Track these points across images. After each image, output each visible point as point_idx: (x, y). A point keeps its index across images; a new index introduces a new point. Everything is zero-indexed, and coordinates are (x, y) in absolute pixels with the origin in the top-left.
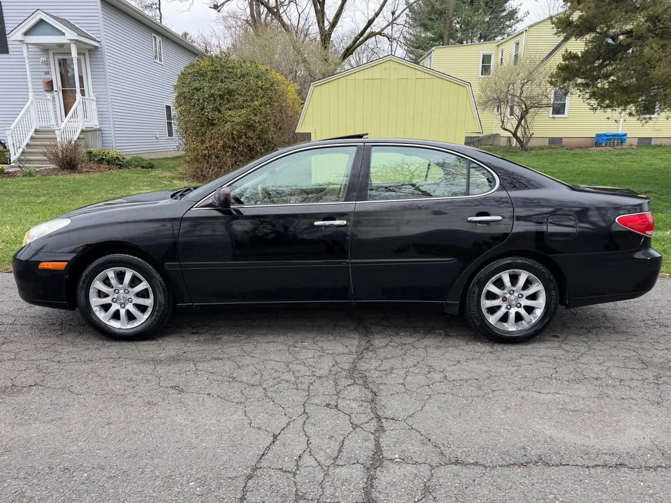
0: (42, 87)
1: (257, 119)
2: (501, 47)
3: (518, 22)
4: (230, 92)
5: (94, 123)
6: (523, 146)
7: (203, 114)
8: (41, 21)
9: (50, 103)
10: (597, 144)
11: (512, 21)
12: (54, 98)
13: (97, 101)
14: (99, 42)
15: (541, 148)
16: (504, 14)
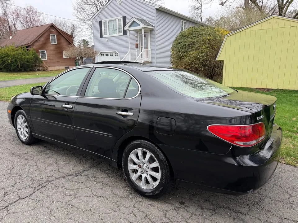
0: (134, 46)
5: (150, 60)
8: (134, 21)
9: (137, 53)
13: (151, 51)
14: (154, 27)
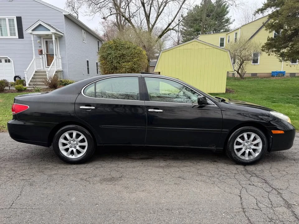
0: (38, 53)
1: (136, 66)
2: (228, 35)
3: (230, 24)
4: (123, 55)
5: (60, 68)
6: (242, 77)
7: (113, 65)
8: (40, 25)
9: (41, 60)
10: (273, 76)
11: (228, 23)
12: (43, 57)
13: (61, 59)
14: (63, 34)
15: (249, 78)
16: (224, 20)
